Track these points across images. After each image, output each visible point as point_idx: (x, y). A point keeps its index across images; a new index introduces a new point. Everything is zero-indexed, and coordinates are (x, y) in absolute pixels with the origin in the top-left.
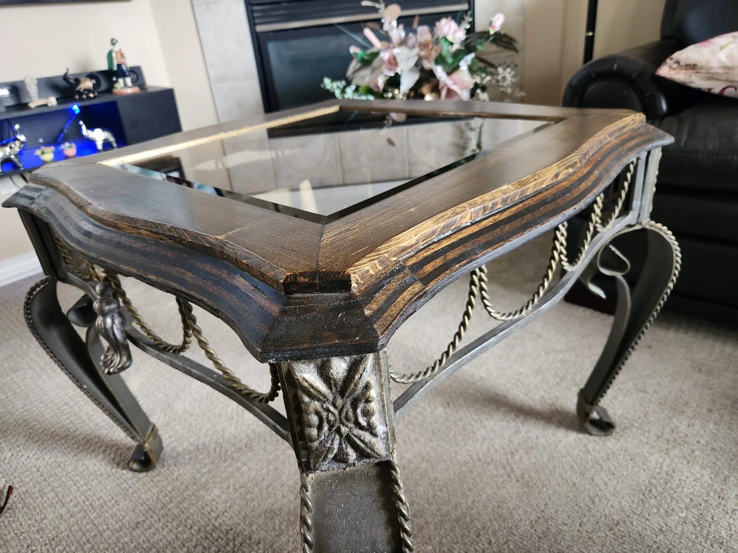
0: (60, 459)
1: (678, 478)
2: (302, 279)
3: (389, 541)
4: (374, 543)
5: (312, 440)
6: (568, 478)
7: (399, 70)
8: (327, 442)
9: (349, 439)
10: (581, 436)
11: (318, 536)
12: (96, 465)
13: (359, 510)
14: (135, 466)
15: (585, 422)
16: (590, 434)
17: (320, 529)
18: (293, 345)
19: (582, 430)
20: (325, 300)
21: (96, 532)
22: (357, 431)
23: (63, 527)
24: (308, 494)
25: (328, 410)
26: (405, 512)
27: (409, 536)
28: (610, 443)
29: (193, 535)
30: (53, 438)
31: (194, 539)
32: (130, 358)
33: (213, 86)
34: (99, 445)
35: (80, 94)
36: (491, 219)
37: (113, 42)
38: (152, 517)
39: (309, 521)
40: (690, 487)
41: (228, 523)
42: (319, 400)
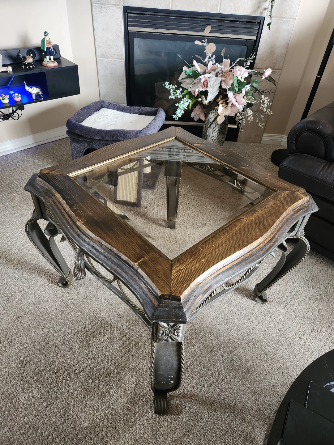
0: (24, 275)
1: (286, 327)
2: (166, 296)
3: (177, 365)
4: (172, 365)
5: (159, 336)
6: (242, 320)
7: (208, 89)
8: (164, 337)
9: (170, 337)
10: (253, 302)
11: (156, 361)
12: (42, 281)
13: (169, 355)
14: (60, 285)
15: (256, 298)
16: (257, 302)
17: (157, 359)
18: (162, 319)
19: (253, 299)
20: (172, 303)
21: (46, 312)
22: (173, 336)
23: (31, 308)
24: (154, 348)
25: (166, 331)
26: (183, 358)
27: (183, 360)
28: (264, 306)
29: (87, 320)
30: (20, 264)
31: (88, 322)
32: (85, 275)
33: (98, 59)
34: (42, 271)
35: (25, 65)
36: (230, 265)
37: (46, 34)
38: (69, 309)
39: (154, 357)
40: (290, 332)
41: (102, 317)
42: (164, 328)
